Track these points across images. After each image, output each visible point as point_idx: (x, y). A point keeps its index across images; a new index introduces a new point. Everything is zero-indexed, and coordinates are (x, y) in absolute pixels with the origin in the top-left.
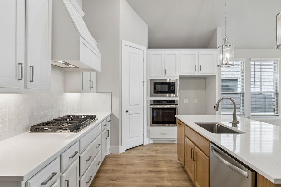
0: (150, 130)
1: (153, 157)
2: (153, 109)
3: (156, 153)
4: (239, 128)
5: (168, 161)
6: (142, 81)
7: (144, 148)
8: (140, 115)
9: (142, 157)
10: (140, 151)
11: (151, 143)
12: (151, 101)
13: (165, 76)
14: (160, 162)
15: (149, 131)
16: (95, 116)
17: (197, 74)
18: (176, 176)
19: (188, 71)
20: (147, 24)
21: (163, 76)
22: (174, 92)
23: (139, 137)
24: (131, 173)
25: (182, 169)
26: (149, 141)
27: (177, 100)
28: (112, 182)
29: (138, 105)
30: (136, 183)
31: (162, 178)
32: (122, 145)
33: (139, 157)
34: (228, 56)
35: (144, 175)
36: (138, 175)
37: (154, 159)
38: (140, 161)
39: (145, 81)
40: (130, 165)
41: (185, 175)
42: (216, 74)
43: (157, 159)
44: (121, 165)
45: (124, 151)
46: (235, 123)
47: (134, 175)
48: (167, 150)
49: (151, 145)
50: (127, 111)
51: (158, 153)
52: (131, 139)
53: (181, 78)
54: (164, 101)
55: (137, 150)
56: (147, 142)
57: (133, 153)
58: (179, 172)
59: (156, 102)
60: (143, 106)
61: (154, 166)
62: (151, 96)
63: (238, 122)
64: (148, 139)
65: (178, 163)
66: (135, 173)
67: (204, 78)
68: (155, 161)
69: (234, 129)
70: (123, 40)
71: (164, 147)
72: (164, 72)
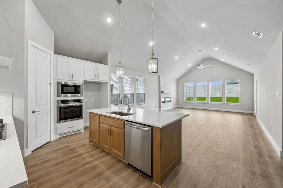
0: (57, 126)
1: (68, 148)
2: (60, 108)
3: (68, 144)
4: (131, 112)
5: (81, 146)
6: (50, 83)
7: (52, 144)
8: (47, 114)
9: (56, 151)
10: (50, 147)
11: (58, 138)
12: (58, 101)
13: (72, 80)
14: (76, 149)
15: (56, 128)
16: (3, 120)
17: (97, 80)
18: (93, 153)
19: (90, 78)
20: (54, 31)
21: (70, 79)
22: (79, 93)
23: (46, 135)
24: (53, 166)
25: (95, 147)
26: (56, 137)
27: (82, 99)
28: (34, 183)
29: (46, 105)
30: (63, 171)
31: (84, 158)
32: (27, 148)
33: (53, 152)
34: (121, 72)
35: (67, 162)
36: (61, 165)
37: (69, 149)
38: (56, 155)
39: (52, 82)
40: (46, 161)
41: (99, 150)
42: (108, 82)
43: (72, 147)
44: (35, 165)
45: (31, 153)
46: (129, 110)
47: (57, 167)
48: (77, 139)
49: (59, 139)
50: (33, 112)
51: (70, 143)
52: (38, 139)
53: (85, 82)
54: (71, 100)
55: (46, 147)
56: (54, 138)
57: (42, 151)
58: (94, 150)
59: (63, 101)
60: (50, 105)
61: (72, 153)
62: (58, 96)
63: (131, 109)
64: (55, 135)
65: (90, 144)
66: (57, 165)
67: (99, 83)
68: (71, 150)
69: (129, 113)
70: (29, 40)
71: (73, 138)
72: (71, 76)
